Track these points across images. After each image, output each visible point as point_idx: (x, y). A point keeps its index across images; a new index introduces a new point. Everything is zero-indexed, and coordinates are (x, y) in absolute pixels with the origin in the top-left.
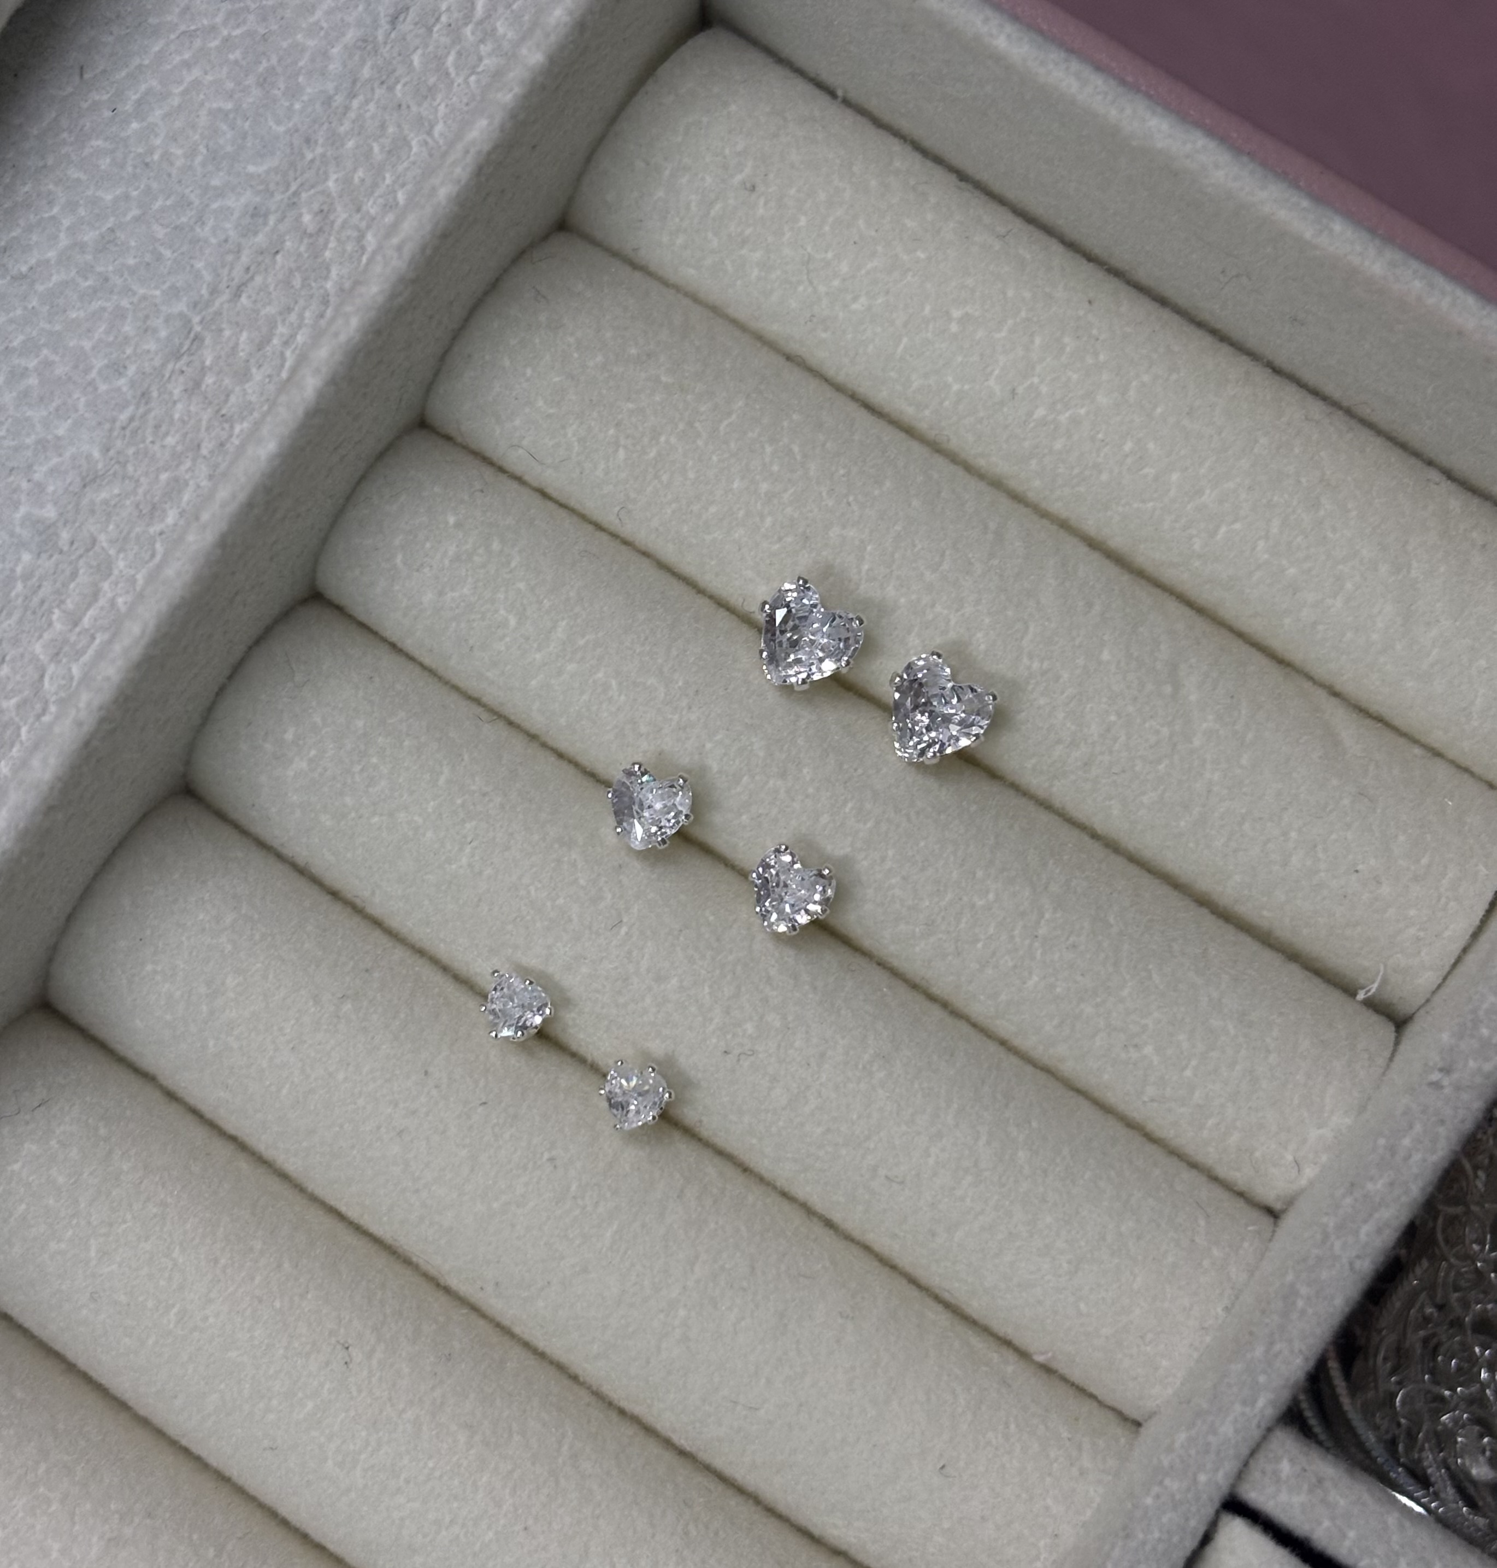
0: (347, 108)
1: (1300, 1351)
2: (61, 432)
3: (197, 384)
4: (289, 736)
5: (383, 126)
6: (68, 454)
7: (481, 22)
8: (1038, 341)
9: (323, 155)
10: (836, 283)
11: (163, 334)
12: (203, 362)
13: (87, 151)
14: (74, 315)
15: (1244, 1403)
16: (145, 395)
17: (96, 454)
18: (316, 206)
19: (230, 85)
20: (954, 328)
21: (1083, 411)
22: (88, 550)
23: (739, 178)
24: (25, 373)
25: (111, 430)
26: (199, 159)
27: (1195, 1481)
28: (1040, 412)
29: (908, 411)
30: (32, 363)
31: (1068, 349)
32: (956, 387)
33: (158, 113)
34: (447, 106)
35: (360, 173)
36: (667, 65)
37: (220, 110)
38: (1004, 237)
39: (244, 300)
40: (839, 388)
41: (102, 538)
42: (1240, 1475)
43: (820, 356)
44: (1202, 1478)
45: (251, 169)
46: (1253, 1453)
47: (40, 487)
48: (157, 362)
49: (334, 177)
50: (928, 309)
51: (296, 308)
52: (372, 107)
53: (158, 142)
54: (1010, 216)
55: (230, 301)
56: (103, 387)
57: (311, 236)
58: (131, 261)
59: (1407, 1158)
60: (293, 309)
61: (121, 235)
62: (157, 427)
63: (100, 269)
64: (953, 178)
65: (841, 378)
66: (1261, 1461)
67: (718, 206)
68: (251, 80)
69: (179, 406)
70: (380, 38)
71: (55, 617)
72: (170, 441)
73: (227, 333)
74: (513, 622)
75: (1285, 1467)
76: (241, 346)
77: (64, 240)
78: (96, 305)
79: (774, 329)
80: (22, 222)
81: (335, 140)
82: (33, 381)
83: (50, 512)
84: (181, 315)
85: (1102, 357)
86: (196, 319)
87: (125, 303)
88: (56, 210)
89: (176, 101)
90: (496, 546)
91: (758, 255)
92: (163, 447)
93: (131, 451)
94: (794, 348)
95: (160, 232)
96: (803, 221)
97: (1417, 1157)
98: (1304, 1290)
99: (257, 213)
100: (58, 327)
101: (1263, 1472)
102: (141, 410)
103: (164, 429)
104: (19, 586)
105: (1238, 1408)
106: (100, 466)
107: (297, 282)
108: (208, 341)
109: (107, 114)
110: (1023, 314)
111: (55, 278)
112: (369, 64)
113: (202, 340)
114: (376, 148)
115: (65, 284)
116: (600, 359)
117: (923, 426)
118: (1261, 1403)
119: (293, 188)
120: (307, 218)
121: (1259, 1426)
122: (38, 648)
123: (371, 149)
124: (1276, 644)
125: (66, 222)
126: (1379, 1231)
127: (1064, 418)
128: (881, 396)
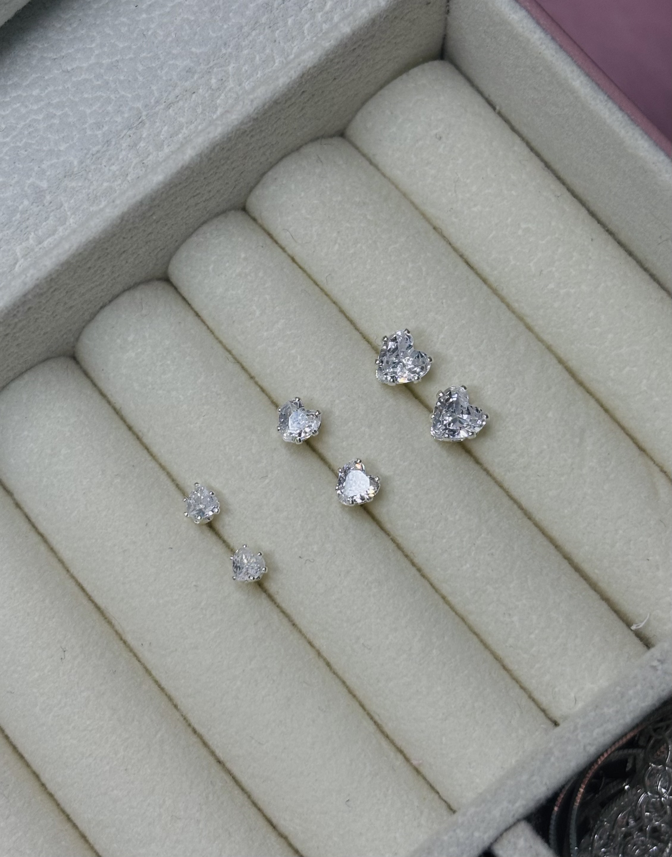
0: (249, 34)
1: (546, 784)
2: (62, 148)
3: (135, 145)
4: (130, 339)
5: (264, 48)
6: (62, 159)
7: (327, 13)
8: (560, 250)
9: (231, 53)
10: (468, 195)
11: (126, 115)
12: (142, 135)
13: (117, 22)
14: (86, 96)
15: (509, 802)
16: (108, 142)
17: (76, 163)
18: (220, 77)
19: (196, 9)
20: (520, 232)
21: (573, 291)
22: (57, 209)
23: (435, 132)
24: (54, 116)
25: (86, 154)
26: (170, 39)
27: (472, 834)
28: (551, 286)
29: (486, 269)
30: (59, 113)
31: (574, 259)
32: (513, 262)
33: (157, 13)
34: (298, 48)
35: (246, 67)
36: (416, 70)
37: (188, 19)
38: (558, 197)
39: (171, 110)
40: (455, 250)
41: (66, 205)
42: (496, 840)
43: (451, 231)
44: (477, 834)
45: (193, 50)
46: (507, 829)
47: (44, 172)
48: (119, 128)
49: (232, 65)
50: (510, 220)
51: (195, 123)
52: (261, 37)
53: (153, 26)
54: (565, 190)
55: (164, 109)
56: (89, 132)
57: (213, 90)
58: (122, 78)
59: (629, 701)
60: (194, 123)
61: (121, 64)
62: (110, 159)
63: (106, 77)
64: (542, 165)
65: (458, 245)
66: (510, 836)
67: (420, 143)
68: (206, 9)
69: (124, 153)
70: (275, 5)
71: (31, 237)
72: (114, 168)
73: (158, 124)
74: (258, 313)
75: (521, 843)
76: (163, 133)
77: (93, 60)
78: (99, 94)
79: (430, 211)
80: (76, 47)
81: (238, 47)
82: (56, 121)
83: (44, 185)
84: (138, 109)
85: (590, 267)
86: (144, 113)
87: (112, 97)
88: (93, 45)
89: (168, 10)
90: (261, 274)
91: (433, 172)
92: (109, 170)
93: (93, 167)
94: (438, 223)
95: (140, 68)
96: (460, 161)
97: (634, 702)
98: (557, 753)
99: (189, 71)
100: (77, 100)
101: (509, 842)
102: (104, 149)
103: (113, 161)
104: (18, 216)
105: (505, 804)
106: (76, 169)
107: (199, 110)
108: (147, 125)
109: (133, 7)
110: (557, 235)
111: (83, 76)
112: (266, 16)
113: (144, 124)
114: (258, 58)
115: (86, 80)
116: (339, 198)
117: (491, 280)
118: (517, 804)
119: (211, 64)
120: (213, 81)
121: (513, 816)
122: (18, 249)
123: (255, 57)
124: (639, 437)
125: (97, 52)
126: (604, 734)
127: (562, 292)
128: (475, 259)
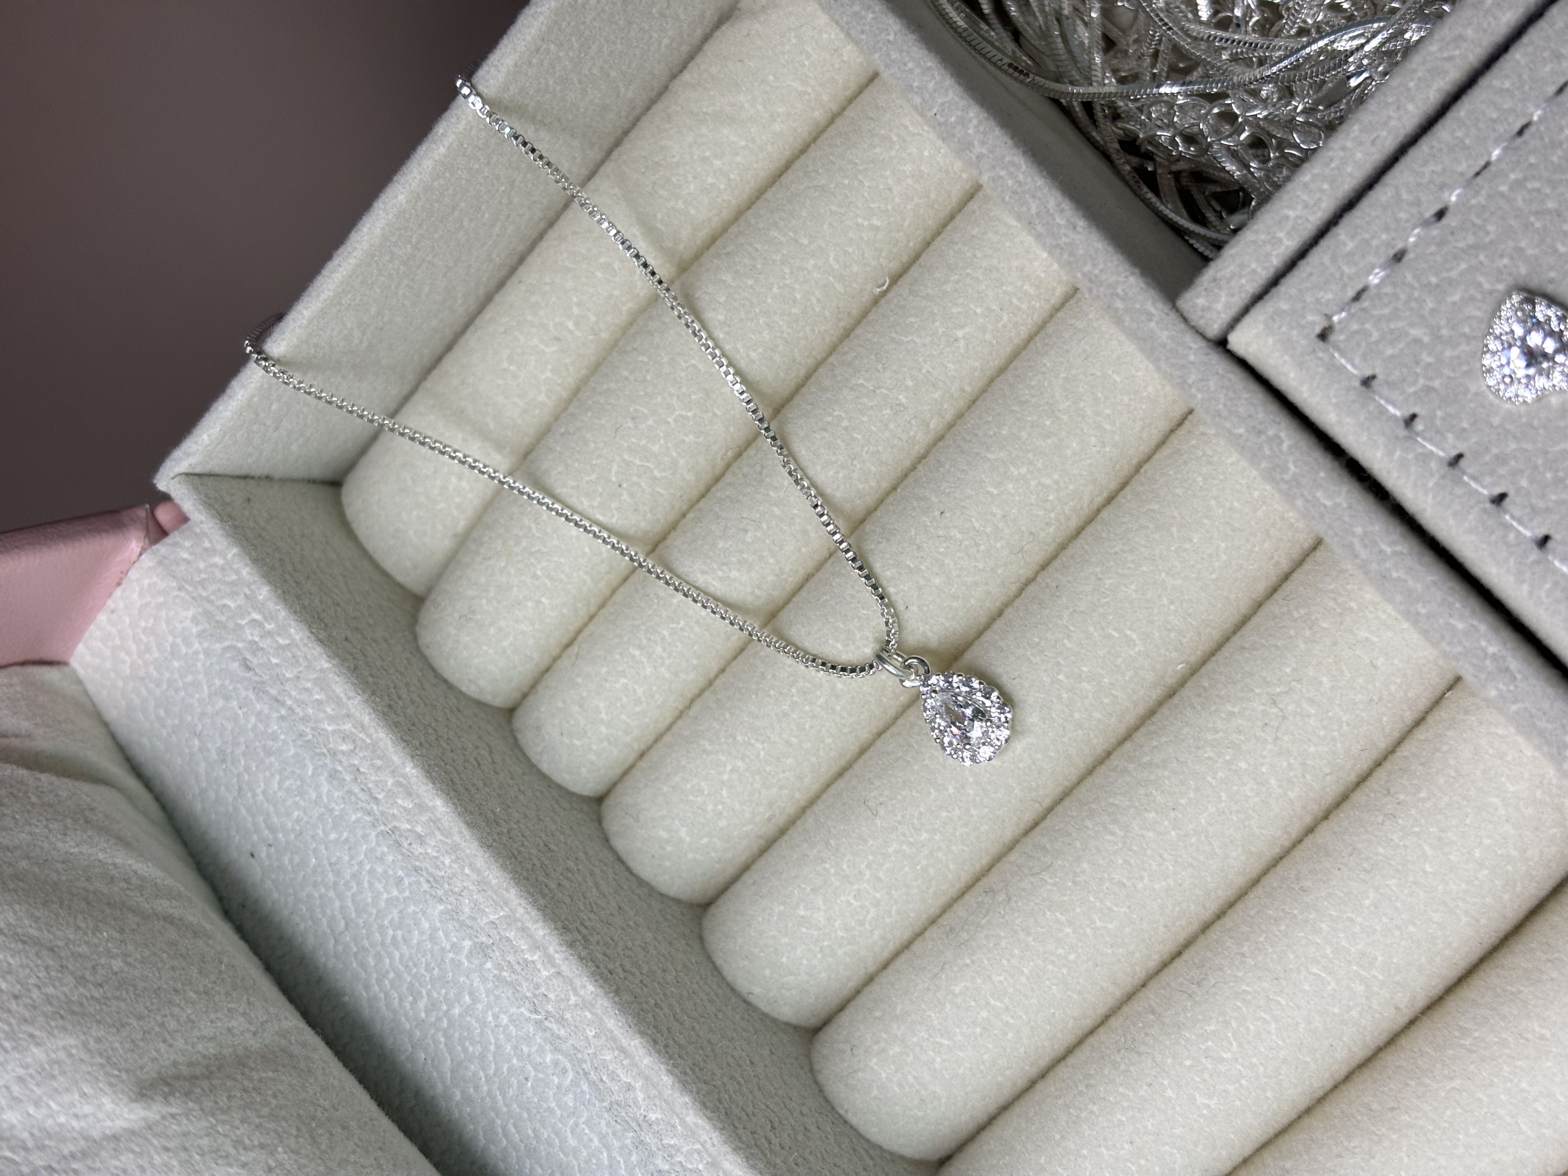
0: (290, 709)
1: (1126, 277)
2: (427, 925)
3: (419, 837)
4: (665, 835)
5: (306, 690)
6: (438, 924)
7: (265, 618)
9: (312, 729)
11: (385, 849)
12: (408, 830)
13: (290, 868)
14: (370, 900)
15: (1150, 320)
16: (416, 869)
17: (441, 907)
18: (340, 741)
19: (268, 773)
21: (575, 299)
22: (496, 928)
24: (394, 938)
25: (431, 895)
26: (302, 803)
27: (1193, 363)
30: (391, 932)
31: (539, 300)
33: (276, 820)
35: (329, 710)
37: (279, 783)
39: (380, 797)
41: (492, 917)
44: (1192, 358)
45: (310, 773)
46: (1185, 320)
47: (453, 945)
48: (400, 857)
49: (326, 726)
52: (294, 693)
53: (290, 825)
55: (378, 804)
56: (407, 894)
58: (347, 858)
61: (333, 860)
62: (437, 867)
63: (348, 877)
66: (1193, 317)
68: (267, 761)
69: (429, 851)
70: (257, 678)
71: (530, 958)
72: (447, 862)
73: (395, 811)
75: (1201, 301)
76: (405, 805)
77: (331, 894)
78: (366, 885)
80: (320, 916)
81: (305, 719)
82: (399, 933)
83: (467, 944)
84: (377, 836)
85: (548, 280)
86: (383, 827)
87: (368, 867)
88: (316, 894)
89: (271, 809)
92: (450, 867)
93: (446, 886)
95: (333, 836)
98: (1088, 268)
99: (333, 776)
100: (374, 911)
101: (1202, 317)
102: (424, 873)
103: (439, 863)
104: (505, 974)
105: (1152, 325)
106: (449, 907)
107: (379, 763)
108: (396, 824)
109: (272, 850)
110: (514, 323)
111: (350, 904)
112: (268, 689)
113: (395, 827)
114: (317, 697)
115: (353, 900)
118: (1153, 310)
119: (325, 751)
120: (344, 747)
121: (1167, 314)
122: (545, 973)
123: (317, 700)
125: (323, 890)
126: (1062, 211)
